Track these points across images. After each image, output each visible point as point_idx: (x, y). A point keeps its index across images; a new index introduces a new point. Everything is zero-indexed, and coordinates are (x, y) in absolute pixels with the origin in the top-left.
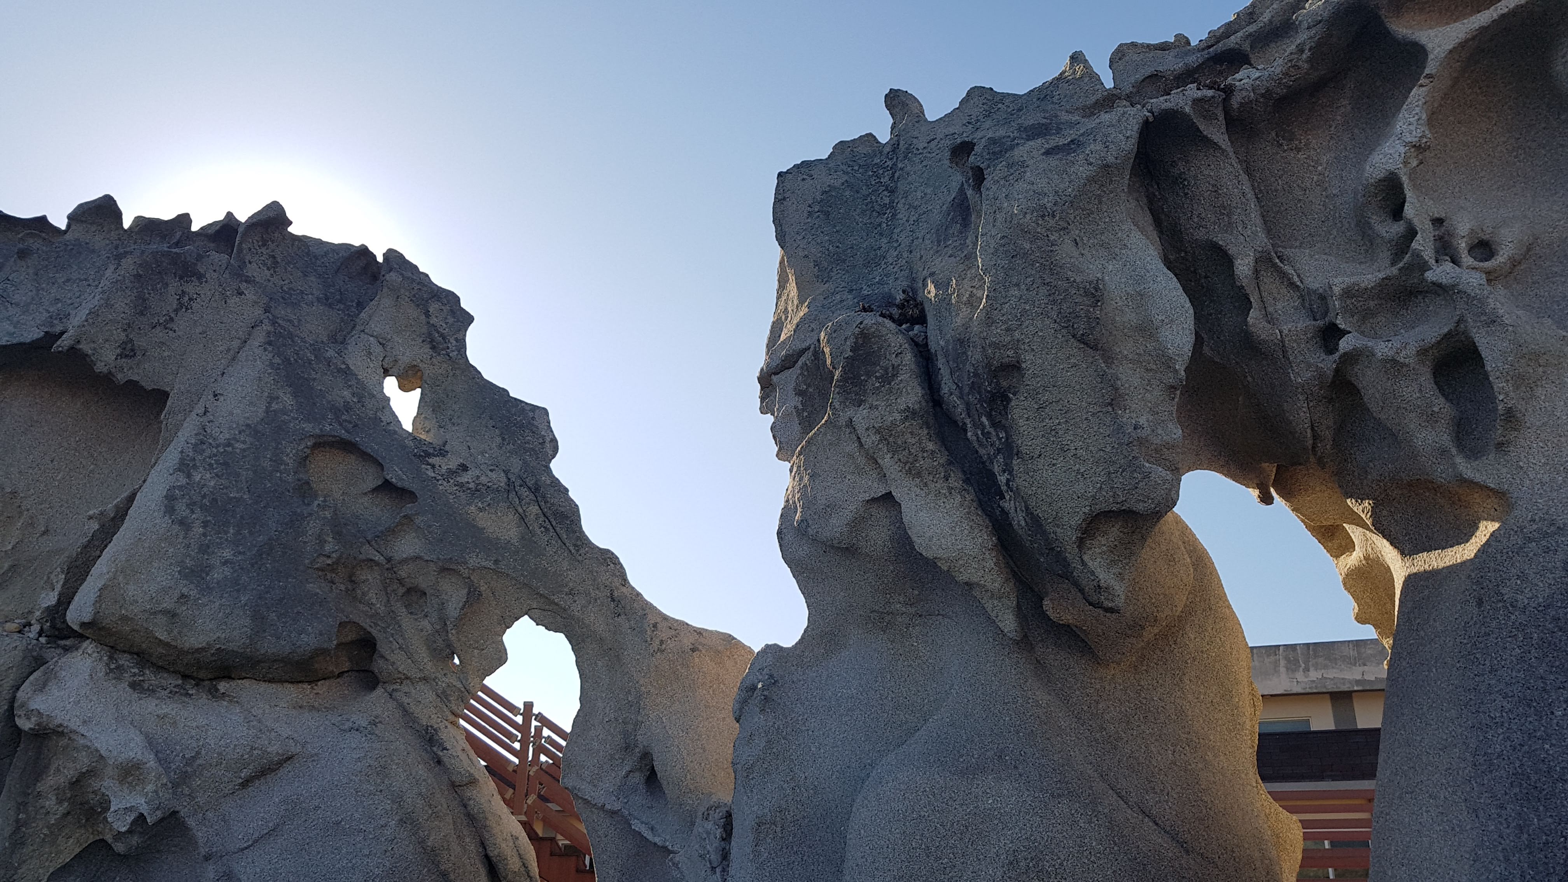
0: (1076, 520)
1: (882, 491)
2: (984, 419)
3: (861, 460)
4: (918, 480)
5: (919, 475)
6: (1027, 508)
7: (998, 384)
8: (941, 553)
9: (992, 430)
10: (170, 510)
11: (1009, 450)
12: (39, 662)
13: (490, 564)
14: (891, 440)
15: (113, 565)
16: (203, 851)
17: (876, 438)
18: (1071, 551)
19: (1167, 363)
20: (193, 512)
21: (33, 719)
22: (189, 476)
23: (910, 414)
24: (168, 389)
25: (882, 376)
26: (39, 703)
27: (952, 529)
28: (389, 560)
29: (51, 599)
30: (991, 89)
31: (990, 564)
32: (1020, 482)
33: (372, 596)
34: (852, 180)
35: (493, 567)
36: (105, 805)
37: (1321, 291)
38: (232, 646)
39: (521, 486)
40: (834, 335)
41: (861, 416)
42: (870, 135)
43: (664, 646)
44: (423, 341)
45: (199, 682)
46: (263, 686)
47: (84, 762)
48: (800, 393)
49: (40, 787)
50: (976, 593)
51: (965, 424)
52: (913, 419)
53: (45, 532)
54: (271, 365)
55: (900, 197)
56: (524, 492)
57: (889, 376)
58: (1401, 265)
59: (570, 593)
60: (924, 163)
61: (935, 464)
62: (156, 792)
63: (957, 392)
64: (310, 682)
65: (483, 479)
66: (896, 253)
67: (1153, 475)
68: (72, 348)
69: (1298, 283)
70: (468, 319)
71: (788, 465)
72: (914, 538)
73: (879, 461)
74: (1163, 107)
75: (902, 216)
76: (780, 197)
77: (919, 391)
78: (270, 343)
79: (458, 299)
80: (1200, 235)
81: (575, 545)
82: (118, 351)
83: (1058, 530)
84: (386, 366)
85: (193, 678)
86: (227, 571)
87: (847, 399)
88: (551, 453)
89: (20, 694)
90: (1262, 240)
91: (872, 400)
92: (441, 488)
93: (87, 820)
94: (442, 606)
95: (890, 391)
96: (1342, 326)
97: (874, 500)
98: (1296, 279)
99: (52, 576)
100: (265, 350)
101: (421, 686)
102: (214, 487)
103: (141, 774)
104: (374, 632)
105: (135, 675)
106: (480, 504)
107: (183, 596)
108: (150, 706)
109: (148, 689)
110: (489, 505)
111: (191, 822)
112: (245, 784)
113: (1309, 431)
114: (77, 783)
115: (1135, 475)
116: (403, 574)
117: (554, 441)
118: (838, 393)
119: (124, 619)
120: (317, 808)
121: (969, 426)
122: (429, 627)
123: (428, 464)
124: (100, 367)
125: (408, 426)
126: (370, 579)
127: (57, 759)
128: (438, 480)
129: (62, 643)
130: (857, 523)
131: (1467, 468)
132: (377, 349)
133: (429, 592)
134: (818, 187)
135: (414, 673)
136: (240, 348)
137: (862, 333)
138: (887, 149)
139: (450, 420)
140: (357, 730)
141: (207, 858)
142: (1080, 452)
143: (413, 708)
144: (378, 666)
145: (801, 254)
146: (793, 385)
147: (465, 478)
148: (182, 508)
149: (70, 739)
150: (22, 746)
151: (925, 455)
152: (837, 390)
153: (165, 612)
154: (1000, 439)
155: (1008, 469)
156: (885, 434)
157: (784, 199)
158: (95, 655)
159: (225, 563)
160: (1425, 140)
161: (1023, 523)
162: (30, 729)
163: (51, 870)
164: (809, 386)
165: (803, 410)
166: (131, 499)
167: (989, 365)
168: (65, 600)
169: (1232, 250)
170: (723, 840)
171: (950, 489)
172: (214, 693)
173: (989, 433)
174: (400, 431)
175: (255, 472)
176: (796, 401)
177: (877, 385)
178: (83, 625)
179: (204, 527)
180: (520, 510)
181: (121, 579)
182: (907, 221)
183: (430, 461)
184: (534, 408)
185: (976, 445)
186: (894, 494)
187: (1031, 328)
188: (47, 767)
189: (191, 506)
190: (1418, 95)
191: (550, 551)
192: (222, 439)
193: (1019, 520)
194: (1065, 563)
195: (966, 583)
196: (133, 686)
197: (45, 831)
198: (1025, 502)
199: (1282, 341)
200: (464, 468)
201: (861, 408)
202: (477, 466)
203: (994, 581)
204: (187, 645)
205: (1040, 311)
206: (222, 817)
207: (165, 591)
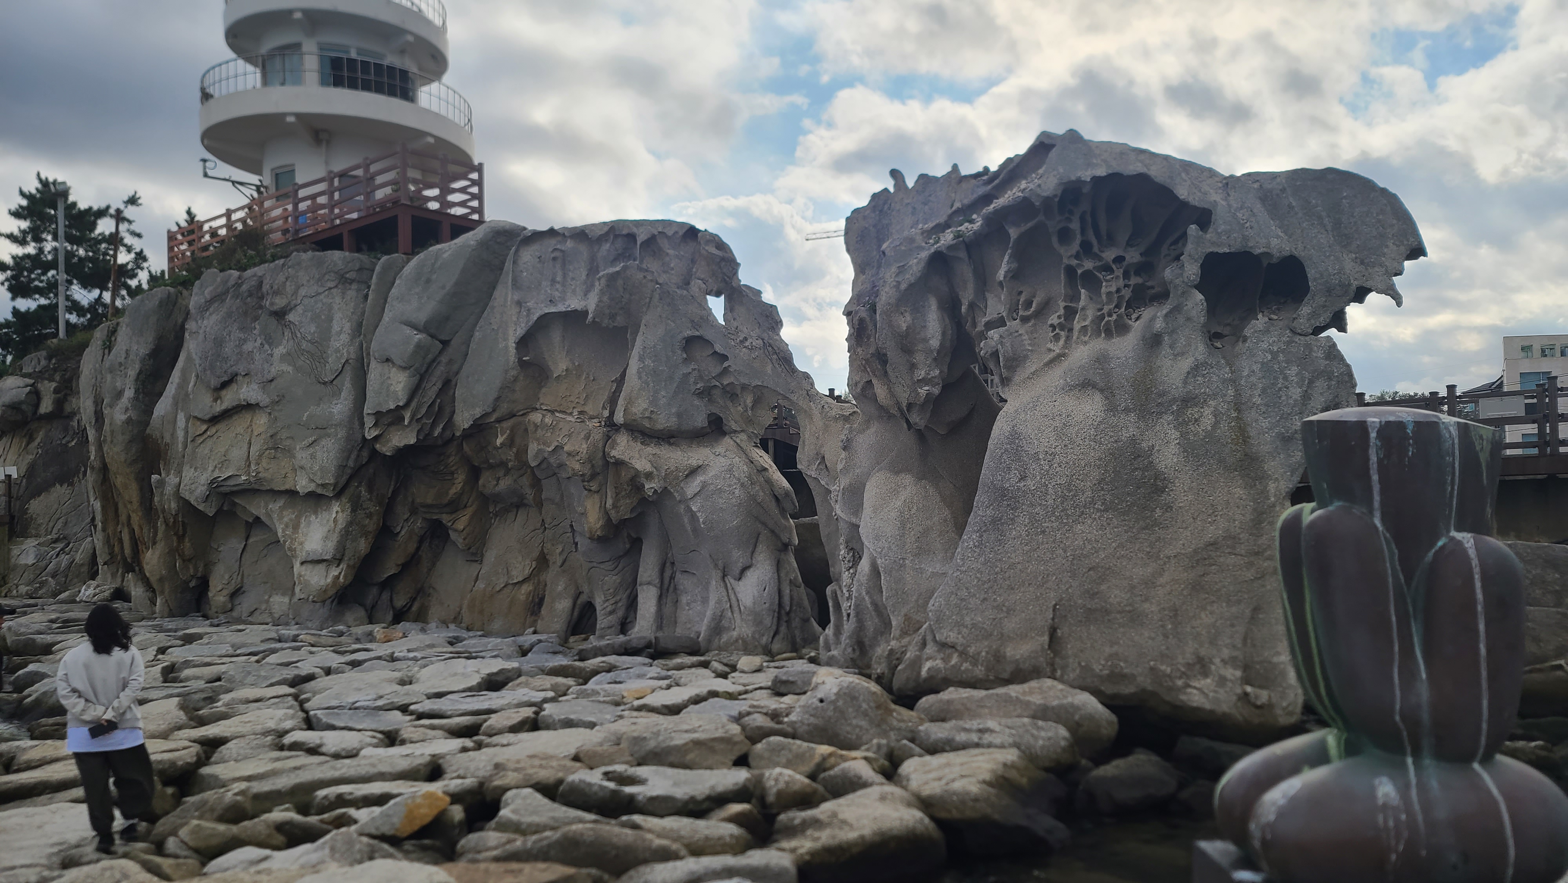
1: (869, 379)
3: (863, 368)
4: (877, 379)
5: (877, 376)
8: (884, 403)
10: (640, 378)
12: (609, 437)
13: (761, 384)
14: (869, 364)
15: (625, 400)
16: (677, 500)
20: (648, 378)
21: (614, 458)
22: (644, 363)
24: (627, 324)
25: (867, 337)
26: (614, 453)
27: (886, 396)
28: (722, 384)
29: (606, 413)
33: (717, 402)
36: (643, 487)
38: (674, 429)
39: (770, 346)
41: (861, 352)
42: (885, 190)
44: (722, 281)
45: (663, 440)
46: (686, 442)
47: (633, 473)
49: (621, 481)
50: (896, 417)
54: (663, 309)
56: (770, 351)
57: (869, 338)
59: (793, 393)
61: (880, 374)
62: (659, 482)
64: (702, 436)
65: (754, 344)
68: (593, 319)
70: (738, 265)
72: (878, 398)
73: (867, 369)
74: (937, 248)
78: (661, 298)
80: (953, 292)
81: (792, 371)
82: (609, 316)
84: (707, 290)
86: (665, 400)
87: (858, 344)
88: (779, 327)
89: (607, 449)
91: (863, 347)
92: (737, 351)
93: (637, 492)
94: (745, 402)
99: (605, 405)
100: (660, 302)
101: (742, 434)
102: (653, 366)
103: (653, 476)
104: (721, 415)
105: (641, 440)
106: (754, 357)
107: (652, 412)
108: (649, 450)
109: (647, 445)
110: (758, 357)
111: (672, 491)
112: (687, 476)
114: (632, 480)
116: (727, 390)
117: (781, 322)
119: (634, 420)
122: (742, 409)
124: (604, 325)
125: (721, 322)
126: (717, 393)
127: (624, 472)
128: (735, 347)
129: (613, 429)
130: (864, 389)
132: (703, 287)
133: (740, 396)
135: (739, 429)
136: (650, 302)
137: (861, 319)
139: (738, 316)
140: (721, 455)
141: (680, 501)
143: (740, 443)
144: (725, 428)
147: (747, 344)
148: (644, 377)
149: (626, 465)
150: (610, 467)
151: (877, 370)
153: (647, 417)
156: (867, 361)
157: (849, 230)
158: (627, 434)
159: (664, 397)
160: (1011, 269)
162: (613, 461)
163: (631, 507)
166: (624, 372)
168: (612, 413)
169: (963, 300)
171: (884, 383)
172: (670, 445)
174: (718, 326)
175: (666, 357)
177: (866, 340)
178: (622, 424)
179: (653, 384)
180: (770, 358)
181: (629, 406)
183: (732, 338)
184: (772, 306)
186: (872, 381)
188: (621, 475)
189: (647, 375)
190: (1008, 253)
191: (783, 374)
192: (652, 345)
196: (642, 444)
197: (626, 496)
200: (746, 340)
201: (861, 349)
202: (751, 338)
204: (658, 429)
206: (682, 488)
207: (646, 409)
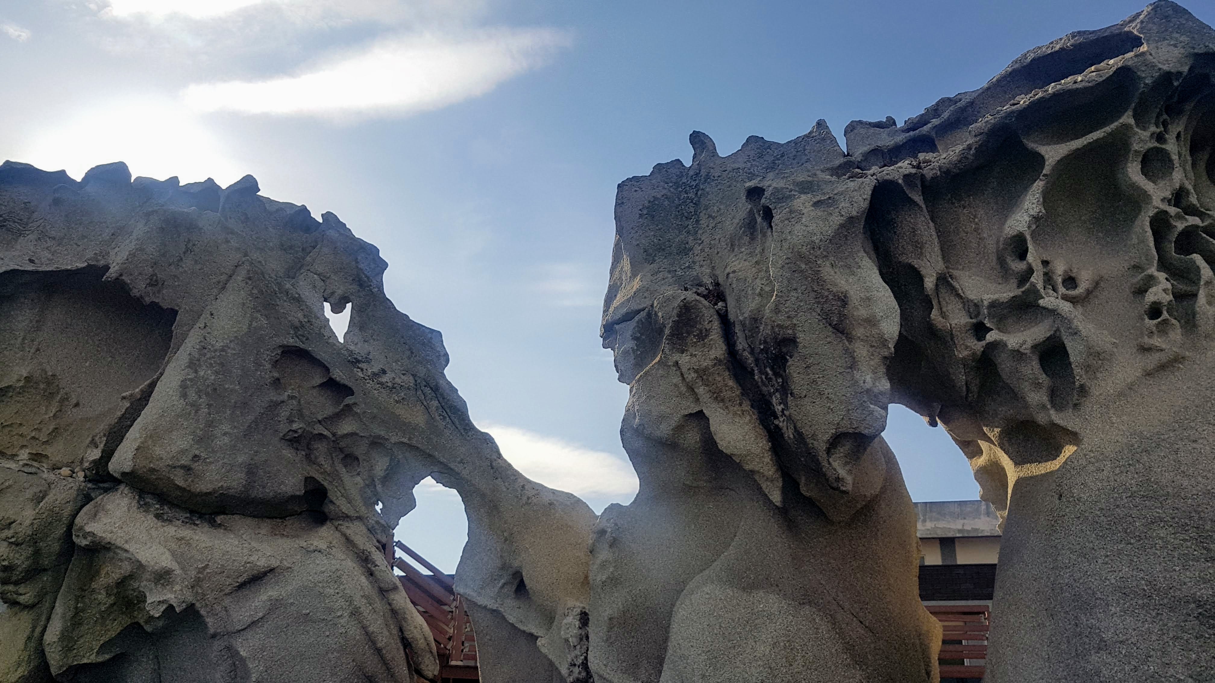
0: (827, 437)
1: (697, 409)
2: (768, 370)
3: (683, 389)
4: (721, 404)
5: (723, 400)
6: (795, 427)
7: (780, 349)
8: (736, 452)
9: (773, 377)
10: (184, 396)
11: (785, 390)
12: (88, 499)
13: (405, 440)
14: (705, 377)
15: (144, 433)
16: (212, 631)
17: (694, 375)
18: (822, 455)
19: (884, 343)
20: (200, 398)
21: (89, 538)
22: (196, 372)
23: (718, 361)
24: (177, 308)
25: (698, 335)
26: (92, 527)
27: (744, 436)
28: (334, 435)
29: (95, 454)
30: (762, 138)
31: (767, 459)
32: (792, 411)
33: (321, 460)
34: (669, 194)
35: (408, 442)
36: (142, 598)
37: (976, 301)
38: (232, 492)
39: (425, 386)
40: (665, 305)
41: (684, 360)
42: (678, 160)
43: (530, 501)
44: (353, 280)
45: (201, 516)
46: (249, 520)
47: (126, 568)
48: (635, 339)
49: (94, 585)
50: (757, 477)
51: (753, 371)
52: (720, 365)
53: (77, 405)
54: (251, 294)
55: (702, 208)
56: (428, 390)
57: (703, 336)
58: (1023, 289)
59: (461, 462)
60: (719, 187)
61: (733, 395)
62: (181, 590)
63: (749, 350)
64: (281, 518)
65: (398, 380)
66: (700, 248)
67: (875, 413)
68: (117, 279)
69: (962, 294)
70: (385, 266)
71: (628, 387)
72: (718, 441)
73: (696, 390)
74: (885, 178)
75: (703, 222)
76: (620, 202)
77: (724, 348)
78: (250, 278)
79: (378, 251)
80: (903, 259)
81: (465, 429)
82: (148, 281)
83: (815, 442)
84: (326, 296)
85: (198, 513)
86: (226, 440)
87: (674, 348)
88: (444, 363)
89: (78, 520)
90: (940, 266)
91: (692, 350)
92: (369, 385)
93: (127, 609)
94: (371, 468)
95: (704, 345)
96: (988, 325)
97: (691, 415)
98: (960, 292)
99: (97, 439)
100: (247, 283)
101: (355, 522)
102: (214, 380)
103: (170, 578)
104: (325, 484)
105: (157, 509)
106: (396, 398)
107: (196, 456)
108: (171, 530)
109: (167, 520)
110: (403, 399)
111: (203, 612)
112: (242, 586)
113: (965, 387)
114: (122, 583)
115: (864, 412)
116: (342, 444)
117: (446, 355)
118: (668, 344)
119: (152, 470)
120: (292, 604)
121: (756, 372)
122: (361, 481)
123: (358, 368)
124: (135, 293)
125: (341, 340)
126: (321, 448)
127: (106, 566)
128: (366, 380)
129: (101, 485)
130: (679, 428)
131: (1057, 418)
132: (321, 284)
133: (361, 458)
134: (646, 197)
135: (352, 513)
136: (228, 281)
137: (685, 305)
138: (691, 173)
139: (372, 336)
140: (319, 552)
141: (214, 636)
142: (830, 396)
143: (352, 537)
144: (328, 507)
145: (635, 243)
146: (630, 333)
147: (384, 379)
148: (192, 395)
149: (115, 553)
150: (75, 556)
151: (727, 388)
152: (667, 342)
153: (183, 467)
154: (778, 383)
155: (784, 402)
156: (702, 373)
157: (623, 203)
158: (130, 495)
159: (225, 434)
160: (1041, 214)
161: (792, 436)
162: (86, 545)
163: (102, 642)
164: (642, 334)
165: (637, 350)
166: (152, 386)
167: (775, 338)
168: (108, 455)
169: (923, 272)
170: (580, 628)
171: (743, 411)
172: (213, 524)
173: (770, 378)
174: (338, 344)
175: (242, 370)
176: (630, 344)
177: (695, 340)
178: (124, 474)
179: (208, 409)
180: (425, 403)
181: (150, 443)
182: (708, 226)
183: (360, 365)
184: (432, 331)
185: (760, 384)
186: (705, 411)
187: (803, 317)
188: (98, 572)
189: (199, 392)
190: (1039, 185)
191: (447, 432)
192: (218, 345)
193: (789, 434)
194: (818, 463)
195: (751, 471)
196: (158, 516)
197: (97, 615)
198: (795, 424)
199: (951, 331)
200: (384, 372)
201: (684, 355)
202: (393, 371)
203: (769, 470)
204: (198, 490)
205: (809, 307)
206: (226, 609)
207: (183, 452)
